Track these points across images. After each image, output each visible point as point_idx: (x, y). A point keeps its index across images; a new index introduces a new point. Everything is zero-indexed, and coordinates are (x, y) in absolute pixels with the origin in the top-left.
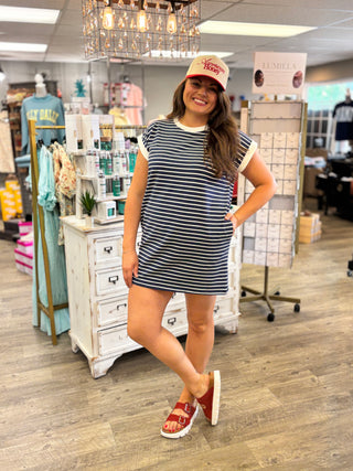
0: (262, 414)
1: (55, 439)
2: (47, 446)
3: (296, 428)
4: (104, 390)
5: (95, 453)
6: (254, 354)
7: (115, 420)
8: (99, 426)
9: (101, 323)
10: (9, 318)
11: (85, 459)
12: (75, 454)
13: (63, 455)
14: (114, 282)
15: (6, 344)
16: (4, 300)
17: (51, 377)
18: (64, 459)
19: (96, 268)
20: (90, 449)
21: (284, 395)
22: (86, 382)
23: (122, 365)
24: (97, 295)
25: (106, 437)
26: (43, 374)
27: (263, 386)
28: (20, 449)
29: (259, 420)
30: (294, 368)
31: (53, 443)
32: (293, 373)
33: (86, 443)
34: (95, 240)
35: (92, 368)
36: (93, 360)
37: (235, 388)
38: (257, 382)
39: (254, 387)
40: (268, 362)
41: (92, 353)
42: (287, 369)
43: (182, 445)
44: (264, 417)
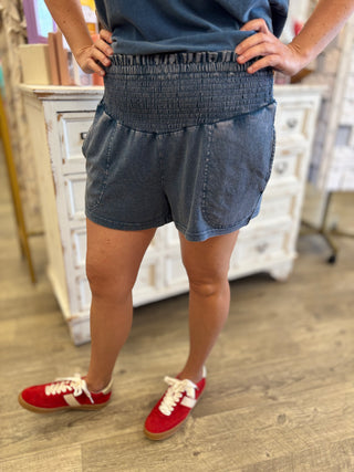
6: (318, 316)
8: (62, 453)
9: (80, 263)
19: (67, 168)
22: (62, 349)
24: (71, 219)
34: (59, 115)
35: (70, 329)
36: (70, 320)
37: (298, 380)
38: (332, 369)
39: (328, 381)
40: (343, 332)
41: (70, 308)
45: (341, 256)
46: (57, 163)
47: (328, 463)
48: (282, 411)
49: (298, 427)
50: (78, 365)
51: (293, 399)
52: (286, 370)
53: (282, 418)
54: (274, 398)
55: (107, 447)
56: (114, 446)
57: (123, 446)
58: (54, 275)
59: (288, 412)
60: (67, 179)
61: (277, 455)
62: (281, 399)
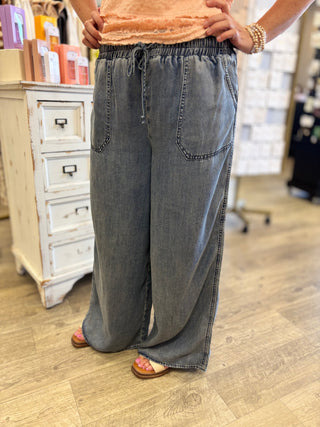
0: (286, 351)
4: (61, 325)
6: (242, 269)
9: (53, 231)
14: (70, 174)
21: (300, 318)
23: (84, 288)
24: (46, 192)
27: (269, 308)
29: (286, 359)
32: (298, 290)
34: (39, 102)
35: (42, 294)
36: (43, 283)
37: (236, 313)
38: (259, 303)
39: (258, 310)
40: (262, 278)
41: (42, 274)
42: (287, 286)
43: (190, 416)
44: (290, 354)
45: (251, 227)
46: (36, 143)
47: (268, 364)
48: (229, 334)
49: (242, 343)
50: (52, 323)
51: (235, 326)
52: (226, 307)
53: (229, 339)
54: (220, 327)
55: (92, 379)
56: (99, 377)
57: (107, 375)
59: (233, 335)
60: (43, 157)
61: (231, 364)
62: (226, 327)
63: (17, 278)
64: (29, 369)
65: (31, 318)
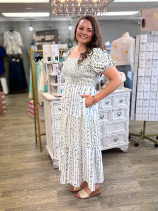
0: (131, 194)
1: (31, 195)
2: (27, 198)
3: (148, 203)
5: (47, 204)
6: (134, 163)
7: (60, 189)
8: (52, 192)
9: (57, 143)
10: (24, 138)
11: (42, 206)
12: (38, 203)
13: (33, 203)
15: (20, 149)
16: (24, 130)
17: (35, 166)
18: (33, 205)
19: (55, 117)
20: (45, 201)
24: (55, 130)
25: (53, 197)
26: (32, 165)
27: (135, 180)
28: (16, 198)
29: (129, 197)
30: (153, 172)
31: (30, 197)
32: (153, 175)
33: (44, 199)
34: (54, 104)
35: (54, 163)
36: (54, 160)
37: (121, 179)
38: (132, 177)
39: (130, 180)
40: (140, 168)
41: (53, 156)
42: (149, 172)
43: (88, 205)
44: (132, 195)
46: (52, 115)
47: (122, 197)
48: (113, 186)
49: (116, 189)
50: (55, 174)
51: (117, 184)
52: (118, 177)
58: (48, 147)
59: (115, 186)
61: (108, 195)
62: (114, 184)
63: (47, 157)
64: (46, 185)
65: (49, 171)
